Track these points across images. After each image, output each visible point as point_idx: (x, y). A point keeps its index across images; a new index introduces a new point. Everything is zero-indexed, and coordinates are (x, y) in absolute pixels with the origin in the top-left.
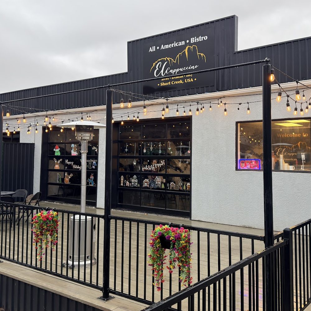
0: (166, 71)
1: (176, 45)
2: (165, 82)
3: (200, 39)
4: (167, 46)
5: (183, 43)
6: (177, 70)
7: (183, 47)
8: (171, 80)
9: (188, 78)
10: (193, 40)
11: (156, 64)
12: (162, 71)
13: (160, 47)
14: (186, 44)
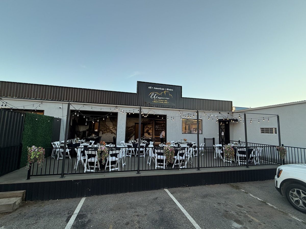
0: (156, 97)
1: (160, 89)
2: (155, 101)
3: (170, 90)
4: (156, 88)
5: (164, 89)
6: (161, 98)
7: (164, 91)
8: (158, 101)
9: (165, 102)
10: (167, 89)
11: (152, 94)
12: (154, 97)
13: (154, 88)
14: (165, 90)
